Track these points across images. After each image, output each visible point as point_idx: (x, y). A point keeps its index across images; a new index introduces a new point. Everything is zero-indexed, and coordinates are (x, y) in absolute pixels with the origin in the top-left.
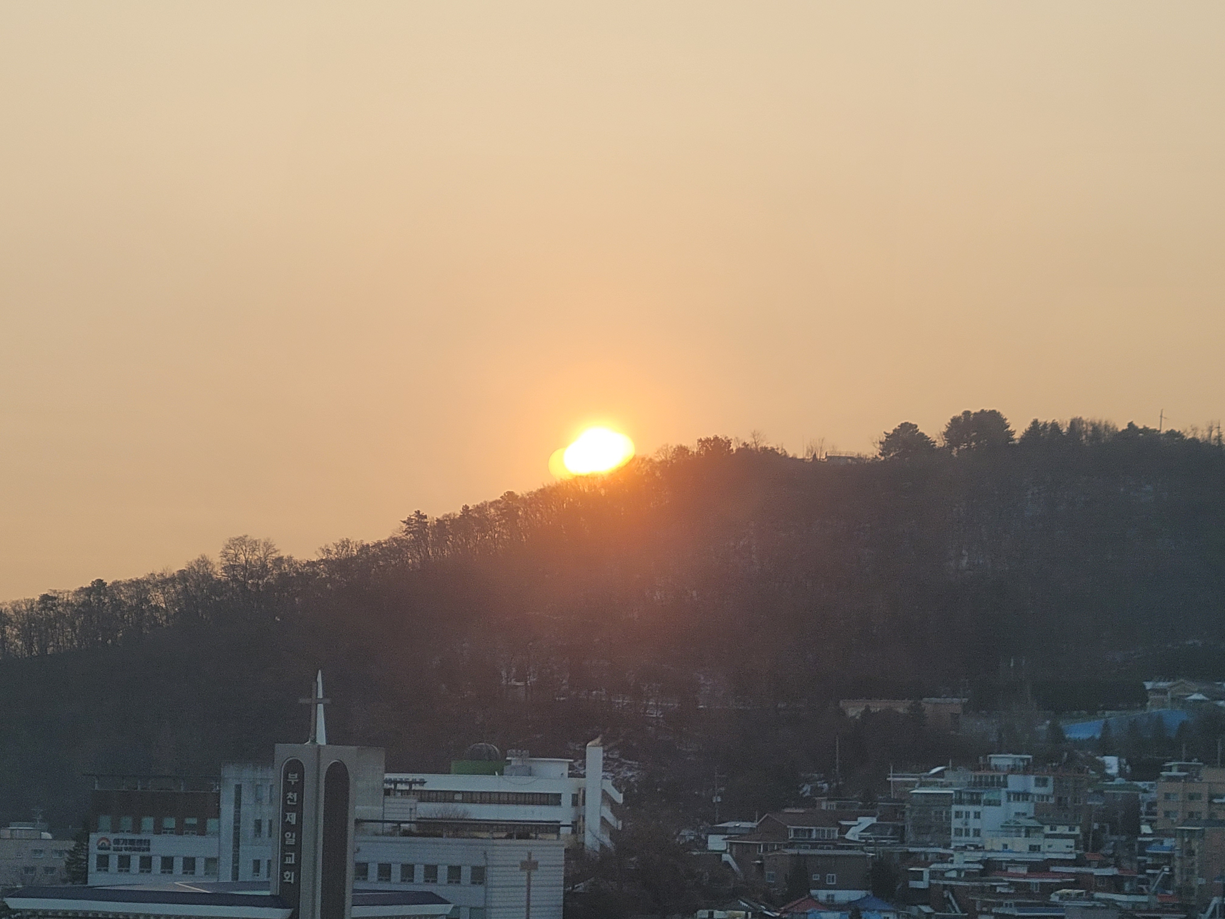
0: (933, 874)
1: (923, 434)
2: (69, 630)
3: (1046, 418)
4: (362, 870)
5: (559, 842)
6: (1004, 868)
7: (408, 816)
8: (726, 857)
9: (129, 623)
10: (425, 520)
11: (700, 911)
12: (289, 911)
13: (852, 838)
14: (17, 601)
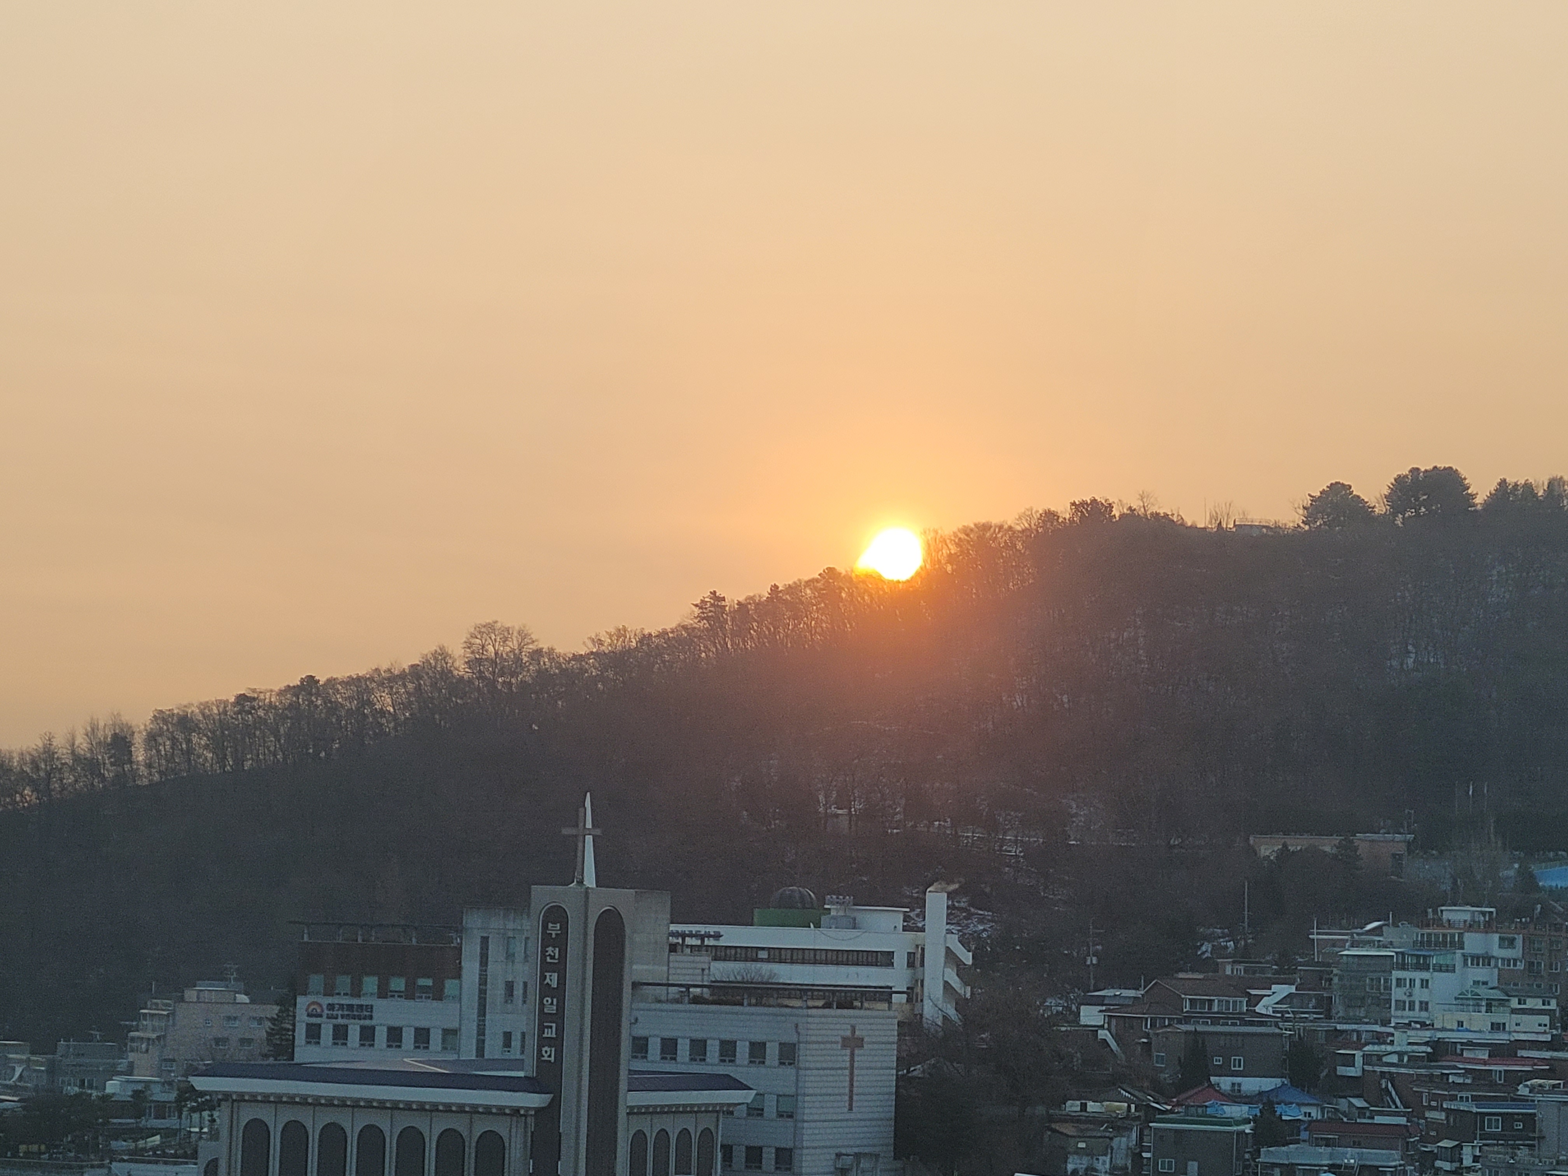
0: (1367, 1059)
1: (1358, 497)
2: (272, 739)
3: (1516, 477)
4: (640, 1046)
5: (891, 1013)
6: (1458, 1051)
7: (700, 978)
8: (1103, 1034)
9: (346, 730)
10: (723, 603)
11: (1069, 1103)
12: (548, 1097)
13: (1264, 1012)
14: (207, 702)
